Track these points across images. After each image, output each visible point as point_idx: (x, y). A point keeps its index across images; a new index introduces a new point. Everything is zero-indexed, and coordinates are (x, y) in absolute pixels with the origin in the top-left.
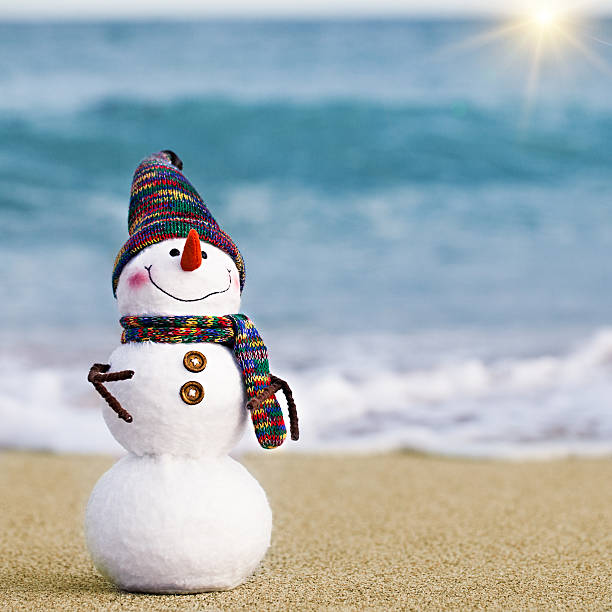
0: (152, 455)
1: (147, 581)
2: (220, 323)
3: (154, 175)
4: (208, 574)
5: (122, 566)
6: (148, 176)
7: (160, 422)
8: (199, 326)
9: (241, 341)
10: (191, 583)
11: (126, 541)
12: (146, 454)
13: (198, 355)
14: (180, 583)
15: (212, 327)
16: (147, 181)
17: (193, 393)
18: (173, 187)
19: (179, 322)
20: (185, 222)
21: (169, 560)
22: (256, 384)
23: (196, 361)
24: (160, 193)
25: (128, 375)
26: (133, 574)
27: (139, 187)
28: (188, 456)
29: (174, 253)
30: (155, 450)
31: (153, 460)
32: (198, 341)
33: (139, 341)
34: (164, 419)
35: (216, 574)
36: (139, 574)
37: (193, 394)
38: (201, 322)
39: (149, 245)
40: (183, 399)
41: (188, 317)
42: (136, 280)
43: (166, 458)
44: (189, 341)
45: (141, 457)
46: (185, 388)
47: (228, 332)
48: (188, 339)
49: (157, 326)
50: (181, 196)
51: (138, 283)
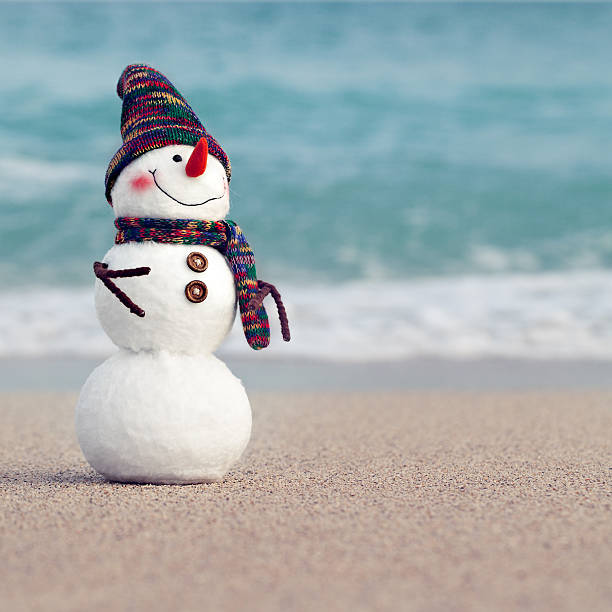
0: (149, 351)
1: (147, 471)
2: (216, 227)
3: (145, 75)
4: (204, 465)
5: (122, 457)
6: (140, 75)
7: (163, 319)
8: (198, 230)
9: (233, 246)
10: (189, 473)
11: (131, 432)
12: (142, 349)
13: (199, 256)
14: (178, 473)
15: (209, 231)
16: (139, 80)
17: (197, 291)
18: (165, 90)
19: (181, 224)
20: (184, 129)
21: (172, 451)
22: (247, 287)
23: (199, 262)
24: (154, 95)
25: (144, 271)
26: (133, 464)
27: (132, 86)
28: (183, 352)
29: (177, 159)
30: (154, 347)
31: (151, 356)
32: (197, 244)
33: (139, 241)
34: (169, 316)
35: (212, 466)
36: (139, 463)
37: (196, 293)
38: (201, 226)
39: (151, 149)
40: (188, 298)
41: (189, 221)
42: (140, 183)
43: (164, 354)
44: (189, 243)
45: (137, 353)
46: (190, 287)
47: (219, 236)
48: (189, 240)
49: (160, 227)
50: (174, 100)
51: (143, 186)
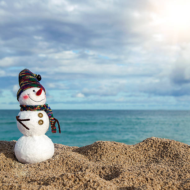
0: (31, 136)
2: (44, 106)
6: (23, 72)
8: (40, 107)
9: (48, 110)
13: (41, 114)
15: (42, 107)
16: (23, 73)
17: (41, 122)
18: (30, 75)
19: (36, 106)
20: (34, 83)
22: (51, 119)
24: (27, 76)
25: (29, 120)
29: (34, 91)
32: (40, 110)
33: (26, 110)
34: (35, 128)
38: (40, 106)
40: (39, 124)
41: (38, 106)
42: (25, 97)
43: (34, 136)
46: (39, 121)
47: (45, 108)
48: (38, 110)
49: (31, 107)
50: (32, 77)
